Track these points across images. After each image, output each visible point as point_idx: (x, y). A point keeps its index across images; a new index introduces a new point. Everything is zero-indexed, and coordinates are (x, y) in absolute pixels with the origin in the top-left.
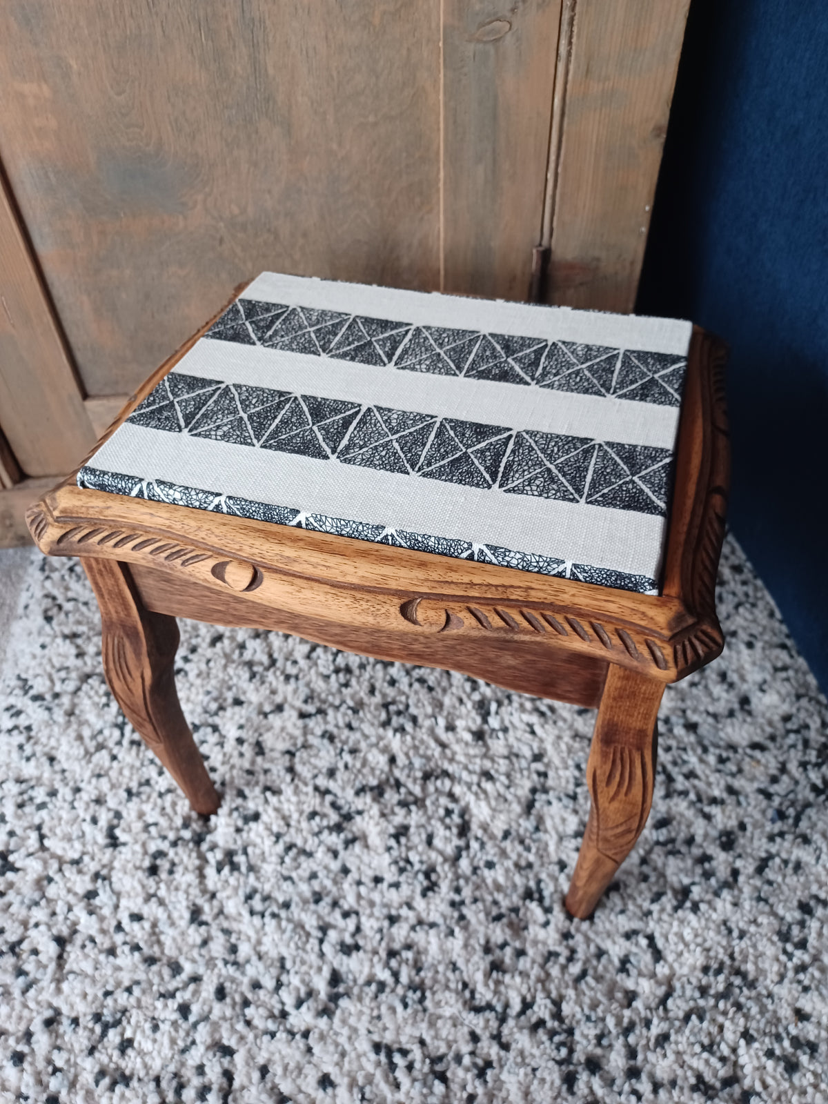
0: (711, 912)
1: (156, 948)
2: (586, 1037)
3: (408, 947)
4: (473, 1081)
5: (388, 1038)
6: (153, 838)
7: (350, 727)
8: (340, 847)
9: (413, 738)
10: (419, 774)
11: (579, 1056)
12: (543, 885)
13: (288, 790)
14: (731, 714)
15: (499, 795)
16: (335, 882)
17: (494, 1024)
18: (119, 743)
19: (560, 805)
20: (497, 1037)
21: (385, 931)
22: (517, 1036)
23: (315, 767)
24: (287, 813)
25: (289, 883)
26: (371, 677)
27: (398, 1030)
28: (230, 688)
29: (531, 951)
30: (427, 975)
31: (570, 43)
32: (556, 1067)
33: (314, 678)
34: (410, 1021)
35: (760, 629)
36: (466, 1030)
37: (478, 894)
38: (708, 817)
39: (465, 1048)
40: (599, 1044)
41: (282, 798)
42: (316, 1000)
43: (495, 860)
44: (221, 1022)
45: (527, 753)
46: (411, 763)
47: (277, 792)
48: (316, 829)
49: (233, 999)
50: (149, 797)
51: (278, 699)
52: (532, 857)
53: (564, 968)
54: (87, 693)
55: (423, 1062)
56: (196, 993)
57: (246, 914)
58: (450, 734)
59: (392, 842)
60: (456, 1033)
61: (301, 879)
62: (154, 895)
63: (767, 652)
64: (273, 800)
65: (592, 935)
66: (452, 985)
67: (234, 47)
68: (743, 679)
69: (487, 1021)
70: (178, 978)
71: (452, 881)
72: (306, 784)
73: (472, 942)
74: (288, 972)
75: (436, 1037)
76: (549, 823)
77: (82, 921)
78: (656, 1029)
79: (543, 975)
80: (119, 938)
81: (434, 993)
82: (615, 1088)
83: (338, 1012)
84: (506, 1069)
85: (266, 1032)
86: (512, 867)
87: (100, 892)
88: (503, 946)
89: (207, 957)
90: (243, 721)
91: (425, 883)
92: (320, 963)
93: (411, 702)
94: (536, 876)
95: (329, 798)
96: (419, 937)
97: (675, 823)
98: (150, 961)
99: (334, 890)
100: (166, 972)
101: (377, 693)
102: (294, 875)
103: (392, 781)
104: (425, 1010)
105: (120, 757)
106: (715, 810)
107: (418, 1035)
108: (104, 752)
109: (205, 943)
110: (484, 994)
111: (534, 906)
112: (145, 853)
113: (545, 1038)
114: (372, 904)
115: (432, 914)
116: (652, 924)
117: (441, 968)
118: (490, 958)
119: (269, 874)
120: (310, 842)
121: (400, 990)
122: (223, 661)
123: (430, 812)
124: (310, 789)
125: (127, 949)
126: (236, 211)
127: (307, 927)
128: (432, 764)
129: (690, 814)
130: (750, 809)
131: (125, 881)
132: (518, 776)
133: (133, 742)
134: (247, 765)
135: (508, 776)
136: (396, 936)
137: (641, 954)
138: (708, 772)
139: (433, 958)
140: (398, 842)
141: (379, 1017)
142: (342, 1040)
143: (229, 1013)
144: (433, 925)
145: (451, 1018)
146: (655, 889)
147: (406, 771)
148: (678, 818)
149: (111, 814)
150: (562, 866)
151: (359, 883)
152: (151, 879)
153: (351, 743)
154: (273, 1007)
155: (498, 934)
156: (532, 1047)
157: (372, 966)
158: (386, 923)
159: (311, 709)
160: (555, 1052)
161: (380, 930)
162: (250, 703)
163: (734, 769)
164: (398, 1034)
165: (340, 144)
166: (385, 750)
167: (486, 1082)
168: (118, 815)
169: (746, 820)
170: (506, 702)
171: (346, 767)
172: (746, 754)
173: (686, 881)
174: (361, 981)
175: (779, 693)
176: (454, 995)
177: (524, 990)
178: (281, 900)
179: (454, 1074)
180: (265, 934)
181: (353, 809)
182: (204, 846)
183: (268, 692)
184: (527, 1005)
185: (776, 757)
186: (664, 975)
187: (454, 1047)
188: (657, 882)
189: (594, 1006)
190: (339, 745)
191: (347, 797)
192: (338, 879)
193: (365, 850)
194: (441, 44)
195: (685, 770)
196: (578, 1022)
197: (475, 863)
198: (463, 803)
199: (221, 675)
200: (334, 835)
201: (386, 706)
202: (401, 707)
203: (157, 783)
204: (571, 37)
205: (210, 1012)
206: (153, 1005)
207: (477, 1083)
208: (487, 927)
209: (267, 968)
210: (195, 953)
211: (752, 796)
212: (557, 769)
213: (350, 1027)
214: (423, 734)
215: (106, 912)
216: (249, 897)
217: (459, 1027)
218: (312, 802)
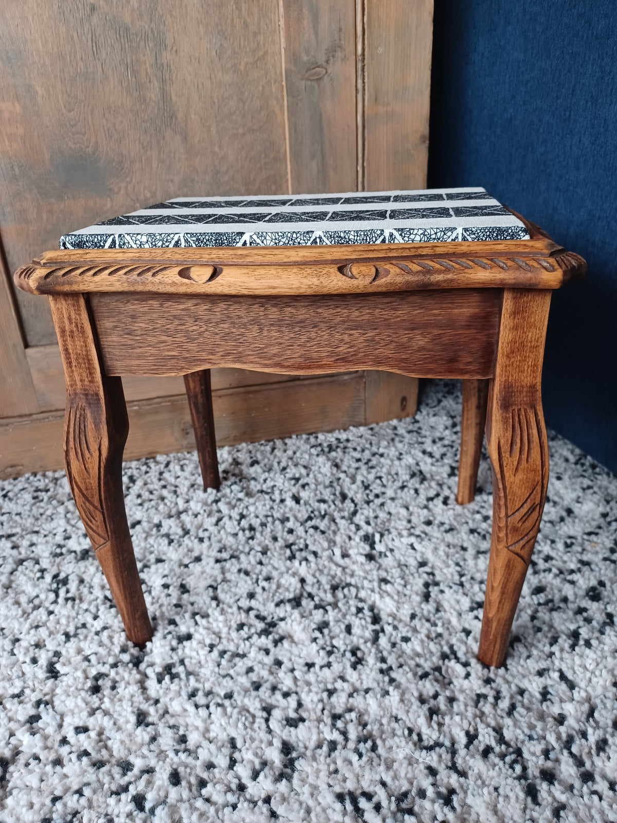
0: (602, 646)
1: (104, 752)
2: (534, 754)
3: (350, 710)
4: (442, 809)
5: (350, 785)
6: (93, 666)
7: (261, 563)
8: (270, 646)
9: (317, 564)
10: (328, 587)
11: (533, 771)
12: (455, 648)
13: (215, 613)
14: (562, 519)
15: (399, 592)
16: (271, 673)
17: (446, 757)
18: (55, 602)
19: (452, 591)
20: (453, 767)
21: (325, 700)
22: (471, 762)
23: (235, 595)
24: (217, 630)
25: (228, 679)
26: (272, 531)
27: (358, 778)
28: (151, 553)
29: (461, 697)
30: (373, 728)
31: (364, 82)
32: (516, 782)
33: (224, 536)
34: (368, 768)
35: (562, 469)
36: (422, 767)
37: (401, 660)
38: (572, 583)
39: (426, 783)
40: (547, 757)
41: (211, 620)
42: (272, 768)
43: (409, 635)
44: (179, 804)
45: (413, 563)
46: (318, 581)
47: (206, 616)
48: (246, 636)
49: (189, 783)
50: (86, 637)
51: (196, 554)
52: (439, 630)
53: (495, 705)
54: (22, 572)
55: (390, 801)
56: (149, 783)
57: (191, 709)
58: (346, 560)
59: (317, 634)
60: (413, 772)
61: (238, 674)
62: (98, 709)
63: (574, 480)
64: (202, 622)
65: (510, 678)
66: (399, 732)
67: (150, 82)
68: (561, 498)
69: (440, 756)
70: (129, 773)
71: (376, 654)
72: (230, 607)
73: (407, 696)
74: (240, 751)
75: (395, 777)
76: (446, 605)
77: (25, 743)
78: (593, 737)
79: (478, 713)
80: (65, 750)
81: (384, 741)
82: (575, 791)
83: (296, 775)
84: (469, 792)
85: (226, 805)
86: (426, 639)
87: (43, 715)
88: (436, 696)
89: (157, 751)
90: (166, 572)
91: (353, 659)
92: (270, 737)
93: (308, 542)
94: (448, 642)
95: (252, 613)
96: (358, 701)
97: (548, 589)
98: (98, 765)
99: (271, 678)
100: (116, 771)
101: (279, 539)
102: (232, 672)
103: (305, 594)
104: (379, 757)
105: (56, 612)
106: (575, 577)
107: (378, 778)
108: (41, 609)
109: (153, 739)
110: (430, 734)
111: (453, 663)
112: (87, 678)
113: (497, 760)
114: (308, 684)
115: (365, 682)
116: (557, 662)
117: (385, 721)
118: (426, 707)
119: (208, 675)
120: (242, 645)
121: (351, 745)
122: (144, 535)
123: (344, 610)
124: (235, 609)
125: (74, 757)
126: (148, 195)
127: (252, 710)
128: (337, 580)
129: (557, 582)
130: (602, 572)
131: (67, 703)
132: (411, 578)
133: (67, 599)
134: (175, 602)
135: (403, 578)
136: (336, 704)
137: (557, 686)
138: (560, 554)
139: (376, 715)
140: (321, 632)
141: (336, 771)
142: (305, 797)
143: (185, 794)
144: (367, 691)
145: (405, 758)
146: (550, 635)
147: (316, 586)
148: (549, 586)
149: (51, 654)
150: (468, 632)
151: (293, 670)
152: (94, 696)
153: (264, 574)
154: (230, 782)
155: (429, 687)
156: (488, 770)
157: (320, 732)
158: (325, 695)
159: (225, 555)
160: (510, 771)
161: (321, 700)
162: (171, 560)
163: (580, 549)
164: (358, 781)
165: (220, 147)
166: (294, 575)
167: (453, 809)
168: (57, 654)
169: (603, 579)
170: (386, 533)
171: (264, 589)
172: (583, 539)
173: (572, 627)
174: (312, 744)
175: (591, 501)
176: (403, 739)
177: (466, 726)
178: (222, 694)
179: (421, 807)
180: (212, 723)
181: (276, 618)
182: (143, 666)
183: (186, 550)
184: (471, 737)
185: (608, 537)
186: (582, 698)
187: (415, 783)
188: (549, 631)
189: (532, 727)
190: (254, 576)
191: (269, 610)
192: (273, 670)
193: (293, 645)
194: (284, 83)
195: (542, 555)
196: (523, 742)
197: (393, 640)
198: (370, 602)
199: (143, 544)
200: (263, 637)
201: (289, 546)
202: (302, 546)
203: (92, 626)
204: (364, 79)
205: (166, 797)
206: (105, 802)
207: (446, 810)
208: (417, 684)
209: (219, 749)
210: (145, 751)
211: (601, 564)
212: (441, 569)
213: (311, 785)
214: (324, 561)
215: (50, 730)
216: (193, 695)
217: (415, 765)
218: (239, 618)
